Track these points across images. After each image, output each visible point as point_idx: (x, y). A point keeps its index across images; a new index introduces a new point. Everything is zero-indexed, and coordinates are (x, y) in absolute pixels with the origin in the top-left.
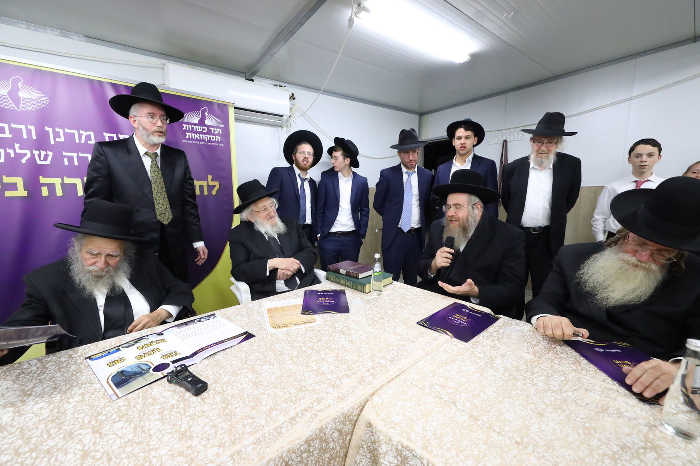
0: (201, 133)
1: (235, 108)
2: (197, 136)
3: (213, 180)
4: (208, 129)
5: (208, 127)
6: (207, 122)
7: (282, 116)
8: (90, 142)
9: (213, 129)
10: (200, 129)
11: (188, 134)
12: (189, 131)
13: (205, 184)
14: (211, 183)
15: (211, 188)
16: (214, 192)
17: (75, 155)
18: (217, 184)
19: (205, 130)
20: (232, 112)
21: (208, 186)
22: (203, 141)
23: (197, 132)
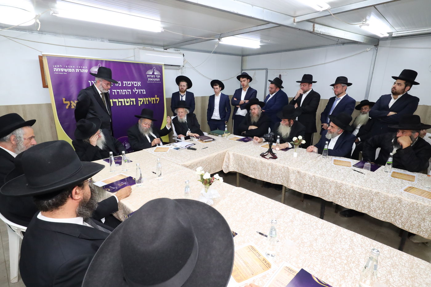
0: (153, 78)
1: (165, 65)
2: (152, 79)
3: (157, 97)
4: (155, 76)
5: (155, 75)
6: (155, 73)
7: (180, 66)
8: (120, 85)
9: (157, 76)
10: (152, 76)
11: (149, 79)
12: (149, 78)
13: (154, 99)
14: (157, 98)
15: (156, 100)
16: (157, 102)
17: (116, 91)
18: (158, 98)
19: (154, 76)
20: (163, 68)
21: (155, 100)
22: (154, 81)
23: (151, 78)
